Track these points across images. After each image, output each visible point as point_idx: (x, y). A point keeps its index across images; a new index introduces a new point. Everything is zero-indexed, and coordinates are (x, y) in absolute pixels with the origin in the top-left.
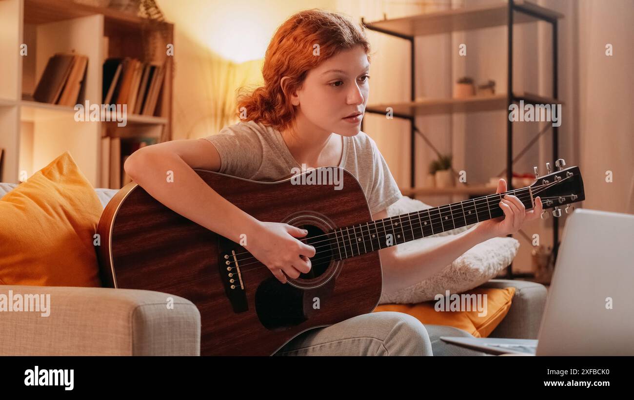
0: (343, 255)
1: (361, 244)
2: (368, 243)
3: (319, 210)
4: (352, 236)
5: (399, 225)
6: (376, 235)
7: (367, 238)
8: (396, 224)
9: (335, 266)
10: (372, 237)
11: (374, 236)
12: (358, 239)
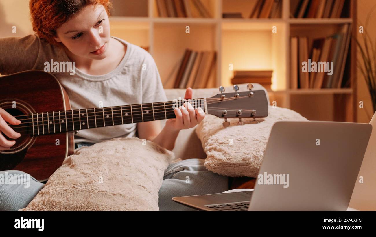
0: (36, 132)
1: (51, 126)
2: (57, 126)
4: (45, 119)
5: (85, 115)
6: (65, 121)
7: (57, 121)
8: (83, 114)
9: (28, 140)
10: (61, 122)
11: (63, 121)
12: (49, 122)
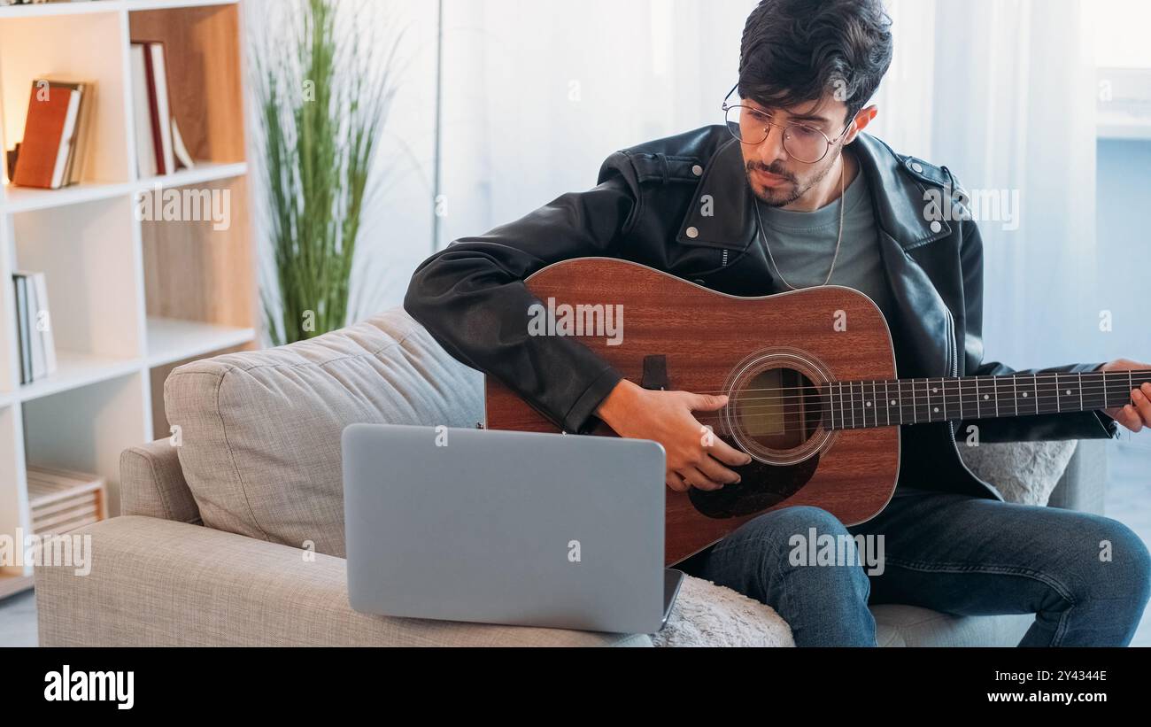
0: (838, 422)
1: (870, 411)
2: (882, 412)
3: (810, 349)
4: (857, 397)
5: (940, 392)
6: (897, 401)
7: (881, 403)
8: (935, 390)
9: (822, 439)
10: (890, 404)
11: (893, 403)
12: (866, 403)
